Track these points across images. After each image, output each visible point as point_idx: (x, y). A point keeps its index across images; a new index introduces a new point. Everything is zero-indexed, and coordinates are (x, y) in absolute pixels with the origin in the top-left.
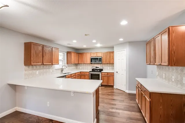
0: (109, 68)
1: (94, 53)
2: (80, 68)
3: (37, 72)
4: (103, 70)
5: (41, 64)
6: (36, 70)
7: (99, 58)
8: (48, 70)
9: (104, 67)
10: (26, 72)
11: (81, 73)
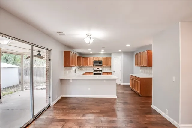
0: (106, 69)
1: (96, 58)
7: (100, 61)
9: (103, 68)
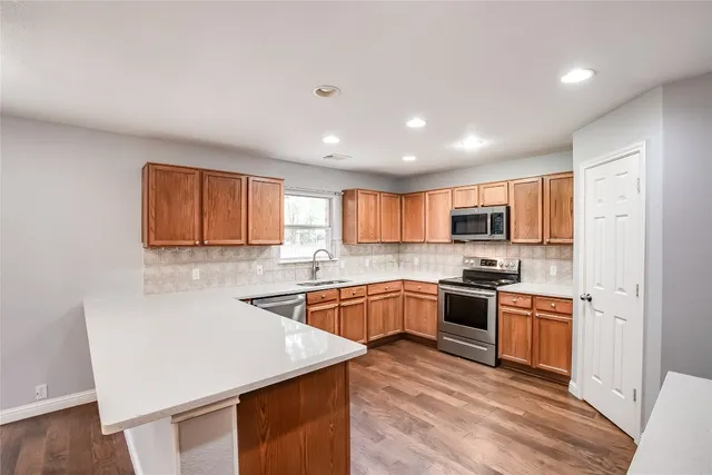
1: (468, 191)
2: (413, 262)
3: (196, 273)
4: (524, 276)
5: (191, 243)
6: (193, 265)
7: (489, 211)
8: (243, 266)
9: (524, 263)
10: (152, 271)
11: (408, 287)
